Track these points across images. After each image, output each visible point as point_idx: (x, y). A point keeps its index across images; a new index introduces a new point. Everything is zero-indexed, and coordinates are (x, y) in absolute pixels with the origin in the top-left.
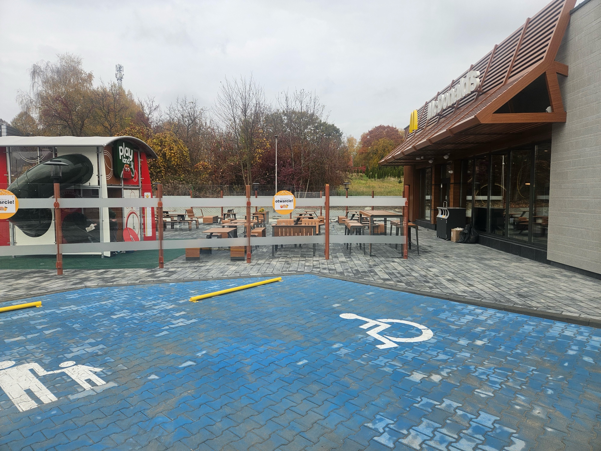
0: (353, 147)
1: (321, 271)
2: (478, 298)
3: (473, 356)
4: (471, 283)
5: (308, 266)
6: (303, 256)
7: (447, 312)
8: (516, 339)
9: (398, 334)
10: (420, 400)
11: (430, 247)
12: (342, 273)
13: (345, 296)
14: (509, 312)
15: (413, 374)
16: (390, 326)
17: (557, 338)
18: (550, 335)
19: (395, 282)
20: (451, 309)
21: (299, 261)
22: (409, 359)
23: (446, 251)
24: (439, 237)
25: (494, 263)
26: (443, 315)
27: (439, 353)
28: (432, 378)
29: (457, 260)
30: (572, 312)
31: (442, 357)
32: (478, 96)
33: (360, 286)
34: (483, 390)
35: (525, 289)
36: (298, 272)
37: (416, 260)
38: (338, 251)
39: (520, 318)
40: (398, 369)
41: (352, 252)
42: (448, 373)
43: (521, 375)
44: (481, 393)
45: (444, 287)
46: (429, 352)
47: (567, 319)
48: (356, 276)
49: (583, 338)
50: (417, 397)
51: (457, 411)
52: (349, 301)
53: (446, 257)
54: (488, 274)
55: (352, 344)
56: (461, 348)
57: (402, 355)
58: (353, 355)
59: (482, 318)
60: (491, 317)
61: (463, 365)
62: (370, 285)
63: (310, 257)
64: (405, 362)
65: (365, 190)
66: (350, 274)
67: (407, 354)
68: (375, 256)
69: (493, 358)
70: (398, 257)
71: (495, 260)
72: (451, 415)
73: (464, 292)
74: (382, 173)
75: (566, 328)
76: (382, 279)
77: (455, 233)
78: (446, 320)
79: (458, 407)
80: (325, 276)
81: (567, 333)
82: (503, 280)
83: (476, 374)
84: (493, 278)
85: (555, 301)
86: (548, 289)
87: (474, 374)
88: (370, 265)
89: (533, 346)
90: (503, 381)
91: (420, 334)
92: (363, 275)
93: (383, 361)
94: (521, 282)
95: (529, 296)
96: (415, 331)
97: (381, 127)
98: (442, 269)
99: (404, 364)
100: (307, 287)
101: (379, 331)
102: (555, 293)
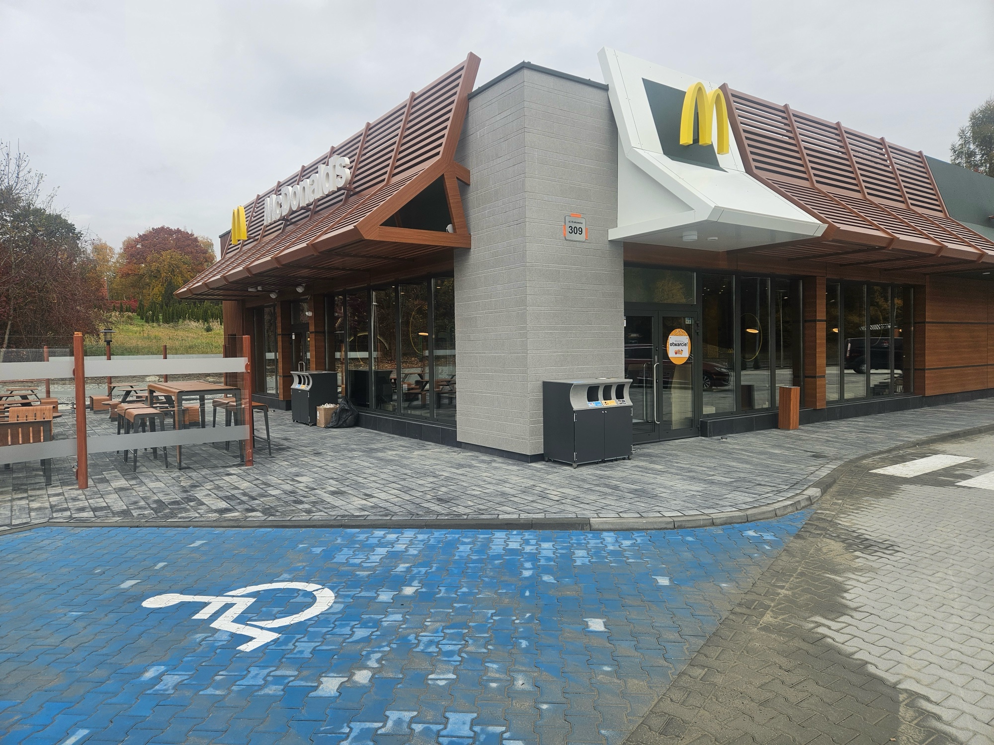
0: (108, 261)
1: (74, 516)
2: (386, 515)
3: (407, 617)
4: (368, 493)
5: (39, 509)
6: (19, 489)
7: (345, 549)
8: (456, 571)
9: (274, 612)
10: (347, 730)
11: (286, 439)
12: (125, 513)
13: (145, 560)
14: (433, 530)
15: (322, 683)
16: (253, 600)
17: (504, 555)
18: (495, 554)
19: (241, 512)
20: (351, 542)
21: (12, 500)
22: (307, 654)
23: (315, 443)
24: (297, 422)
25: (390, 455)
26: (341, 556)
27: (353, 627)
28: (357, 680)
29: (335, 456)
30: (509, 514)
31: (361, 633)
32: (348, 196)
33: (171, 532)
34: (439, 674)
35: (444, 489)
36: (14, 525)
37: (268, 466)
38: (106, 467)
39: (450, 535)
40: (292, 681)
41: (139, 467)
42: (379, 661)
43: (481, 628)
44: (437, 679)
45: (328, 506)
46: (336, 630)
47: (507, 524)
48: (159, 514)
49: (532, 548)
50: (342, 728)
51: (414, 726)
52: (156, 568)
53: (318, 454)
54: (386, 473)
55: (186, 659)
56: (385, 609)
57: (291, 652)
58: (194, 682)
59: (400, 547)
60: (411, 543)
61: (396, 637)
62: (194, 527)
63: (39, 489)
64: (301, 664)
65: (140, 344)
66: (146, 512)
67: (300, 646)
68: (189, 468)
69: (435, 612)
70: (234, 465)
71: (390, 450)
72: (406, 738)
73: (363, 510)
74: (173, 313)
75: (509, 538)
76: (216, 511)
77: (323, 412)
78: (347, 563)
79: (412, 718)
80: (85, 524)
81: (513, 545)
82: (410, 480)
83: (421, 647)
84: (396, 478)
85: (485, 501)
86: (471, 485)
87: (418, 649)
88: (184, 487)
89: (480, 576)
90: (460, 646)
91: (311, 600)
92: (174, 509)
93: (259, 676)
94: (436, 480)
95: (452, 500)
96: (302, 598)
97: (162, 230)
98: (316, 475)
99: (300, 669)
100: (45, 556)
101: (235, 616)
102: (480, 489)
